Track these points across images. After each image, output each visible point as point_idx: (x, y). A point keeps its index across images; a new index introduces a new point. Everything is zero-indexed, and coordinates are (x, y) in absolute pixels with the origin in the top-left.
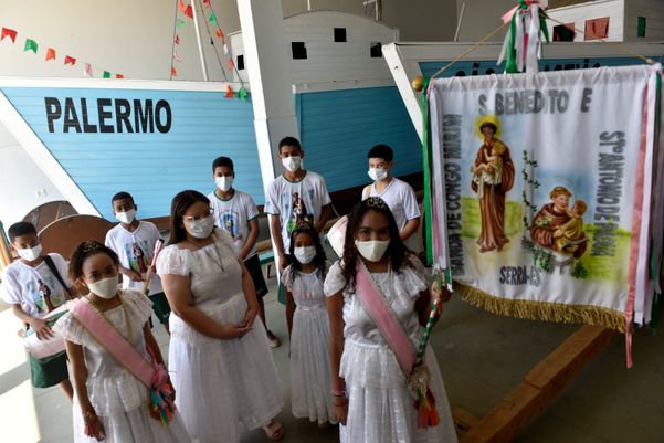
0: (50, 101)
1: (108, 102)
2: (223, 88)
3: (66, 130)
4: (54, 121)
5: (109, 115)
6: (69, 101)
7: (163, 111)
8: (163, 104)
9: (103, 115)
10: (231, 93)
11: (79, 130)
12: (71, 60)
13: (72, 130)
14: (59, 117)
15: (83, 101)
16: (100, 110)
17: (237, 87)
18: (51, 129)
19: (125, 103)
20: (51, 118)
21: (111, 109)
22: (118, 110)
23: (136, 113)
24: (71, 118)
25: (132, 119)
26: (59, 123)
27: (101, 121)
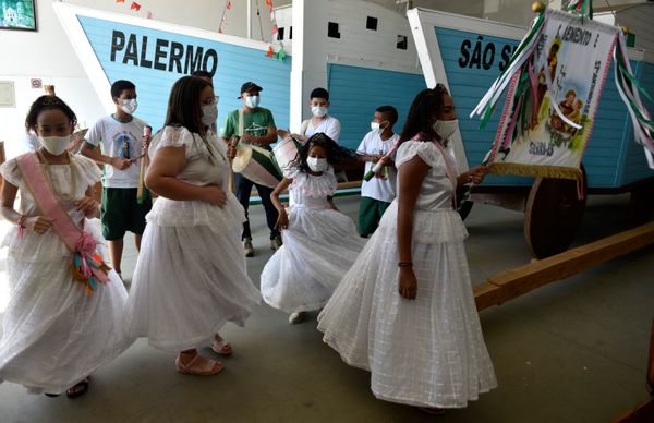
0: (117, 34)
1: (165, 43)
2: (265, 47)
3: (125, 61)
4: (117, 52)
5: (164, 54)
6: (133, 37)
7: (211, 59)
8: (212, 52)
9: (159, 54)
10: (271, 53)
11: (136, 64)
12: (136, 6)
13: (131, 62)
14: (121, 49)
15: (145, 39)
16: (158, 49)
17: (277, 49)
18: (113, 59)
19: (180, 46)
20: (115, 48)
21: (167, 50)
22: (173, 52)
23: (187, 57)
24: (132, 52)
25: (183, 61)
26: (120, 55)
27: (157, 58)
